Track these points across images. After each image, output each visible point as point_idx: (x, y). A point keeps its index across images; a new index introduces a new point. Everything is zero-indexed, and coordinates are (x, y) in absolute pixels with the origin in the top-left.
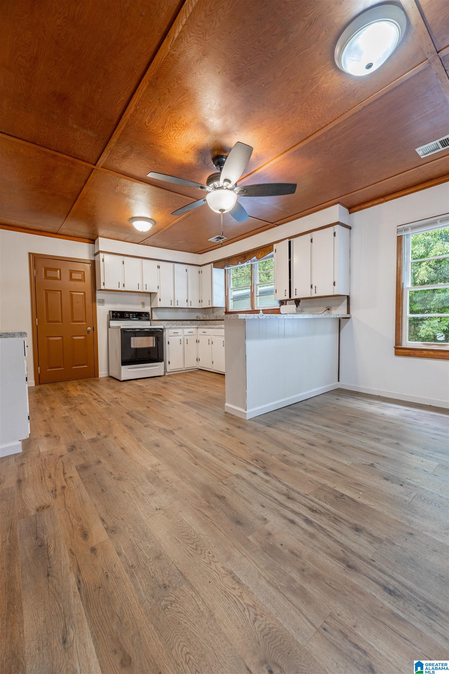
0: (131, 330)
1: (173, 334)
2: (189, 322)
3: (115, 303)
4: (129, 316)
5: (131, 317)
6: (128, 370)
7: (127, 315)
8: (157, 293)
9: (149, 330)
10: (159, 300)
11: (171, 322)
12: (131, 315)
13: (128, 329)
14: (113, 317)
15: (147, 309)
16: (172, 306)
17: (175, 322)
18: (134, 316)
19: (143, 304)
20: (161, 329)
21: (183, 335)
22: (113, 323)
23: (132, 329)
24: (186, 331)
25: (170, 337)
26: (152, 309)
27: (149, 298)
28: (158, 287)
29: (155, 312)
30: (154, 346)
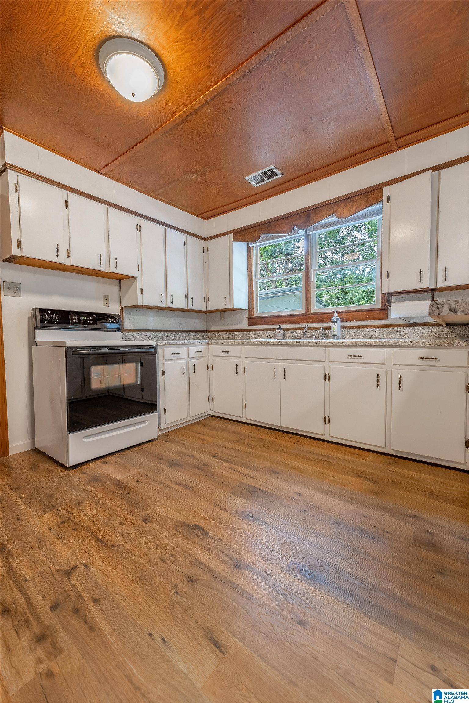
0: (91, 351)
1: (172, 357)
2: (184, 334)
3: (48, 293)
4: (80, 320)
5: (83, 322)
6: (85, 440)
7: (75, 319)
8: (136, 277)
9: (127, 349)
10: (139, 291)
11: (156, 333)
12: (83, 318)
13: (83, 348)
14: (42, 322)
15: (113, 309)
16: (163, 305)
17: (163, 333)
18: (90, 320)
19: (106, 299)
20: (151, 347)
21: (186, 357)
22: (43, 336)
23: (94, 348)
24: (193, 349)
25: (166, 363)
26: (122, 308)
27: (117, 289)
28: (138, 265)
29: (127, 314)
30: (139, 382)
